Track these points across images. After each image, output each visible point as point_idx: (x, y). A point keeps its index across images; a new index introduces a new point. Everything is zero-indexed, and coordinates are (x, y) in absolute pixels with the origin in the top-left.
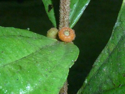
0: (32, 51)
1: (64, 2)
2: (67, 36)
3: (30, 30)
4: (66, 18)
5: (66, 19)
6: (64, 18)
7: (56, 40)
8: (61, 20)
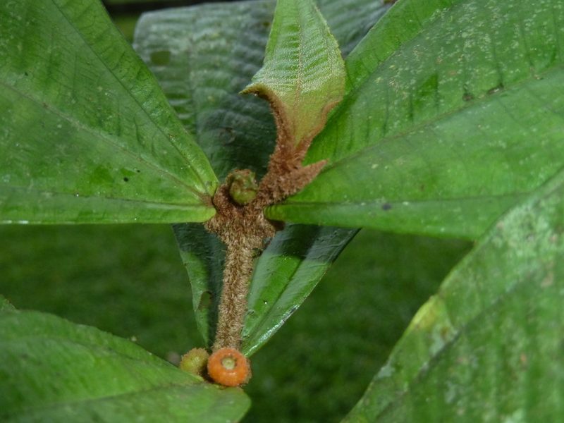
0: (131, 387)
1: (232, 286)
2: (229, 371)
3: (136, 343)
4: (232, 328)
5: (232, 330)
6: (227, 327)
7: (200, 378)
8: (221, 332)
